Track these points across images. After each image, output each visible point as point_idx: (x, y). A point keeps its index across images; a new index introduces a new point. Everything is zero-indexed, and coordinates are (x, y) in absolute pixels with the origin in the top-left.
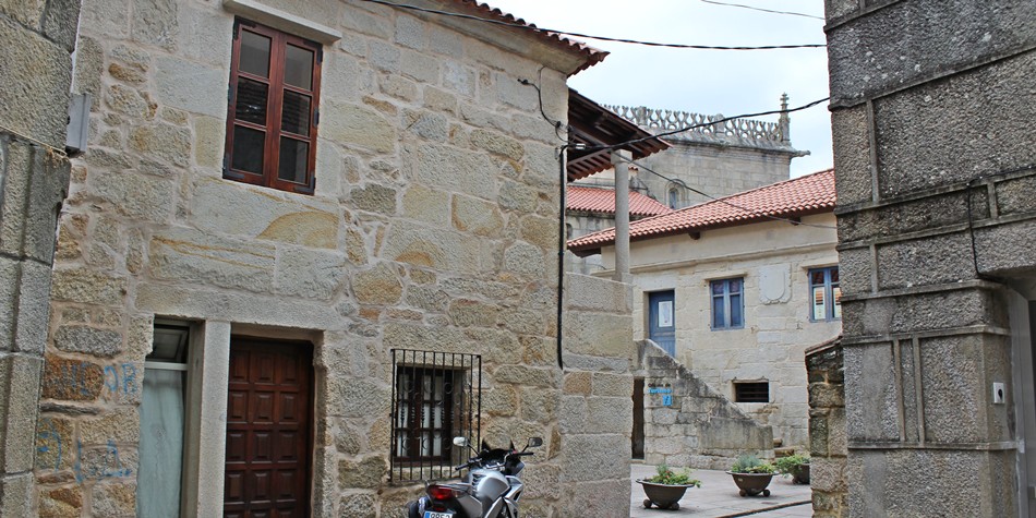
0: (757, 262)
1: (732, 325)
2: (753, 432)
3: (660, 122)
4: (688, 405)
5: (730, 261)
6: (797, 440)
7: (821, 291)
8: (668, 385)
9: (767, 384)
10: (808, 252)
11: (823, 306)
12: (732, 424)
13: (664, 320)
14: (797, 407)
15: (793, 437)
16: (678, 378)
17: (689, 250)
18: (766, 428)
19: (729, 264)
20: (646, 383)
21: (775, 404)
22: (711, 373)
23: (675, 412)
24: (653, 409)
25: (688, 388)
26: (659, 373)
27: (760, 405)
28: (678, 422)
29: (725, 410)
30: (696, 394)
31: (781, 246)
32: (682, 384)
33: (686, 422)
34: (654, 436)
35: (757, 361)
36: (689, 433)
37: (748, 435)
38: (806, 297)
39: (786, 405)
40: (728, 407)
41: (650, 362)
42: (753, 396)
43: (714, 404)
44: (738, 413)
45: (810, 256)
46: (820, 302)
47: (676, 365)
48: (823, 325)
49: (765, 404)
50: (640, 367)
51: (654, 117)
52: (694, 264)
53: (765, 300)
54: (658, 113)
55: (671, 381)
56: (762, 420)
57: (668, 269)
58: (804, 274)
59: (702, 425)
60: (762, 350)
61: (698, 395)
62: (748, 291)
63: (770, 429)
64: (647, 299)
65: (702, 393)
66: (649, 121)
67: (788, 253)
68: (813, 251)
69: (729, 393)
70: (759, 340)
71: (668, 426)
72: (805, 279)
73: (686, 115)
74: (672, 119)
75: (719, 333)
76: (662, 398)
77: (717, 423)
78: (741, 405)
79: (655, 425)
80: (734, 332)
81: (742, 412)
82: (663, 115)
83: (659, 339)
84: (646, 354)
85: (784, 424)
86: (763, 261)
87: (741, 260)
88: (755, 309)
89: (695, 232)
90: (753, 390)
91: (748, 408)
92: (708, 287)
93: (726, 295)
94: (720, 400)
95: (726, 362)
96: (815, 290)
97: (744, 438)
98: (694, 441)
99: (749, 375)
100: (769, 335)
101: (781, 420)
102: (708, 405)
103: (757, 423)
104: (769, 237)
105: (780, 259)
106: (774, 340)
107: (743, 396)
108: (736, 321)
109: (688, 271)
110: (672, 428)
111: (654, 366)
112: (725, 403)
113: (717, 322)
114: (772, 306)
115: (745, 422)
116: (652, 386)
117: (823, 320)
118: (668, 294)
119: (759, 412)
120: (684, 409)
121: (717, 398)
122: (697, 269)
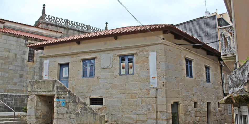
0: (101, 53)
1: (90, 76)
2: (97, 117)
3: (72, 24)
4: (71, 106)
5: (91, 52)
6: (113, 120)
7: (124, 64)
8: (64, 98)
9: (102, 99)
10: (120, 49)
11: (125, 69)
12: (89, 114)
13: (65, 75)
14: (113, 107)
15: (112, 119)
16: (68, 95)
17: (76, 48)
18: (103, 116)
19: (90, 54)
20: (55, 97)
21: (105, 106)
22: (81, 94)
23: (66, 109)
24: (57, 107)
25: (72, 99)
26: (60, 93)
27: (100, 106)
28: (67, 113)
29: (86, 108)
30: (74, 102)
31: (109, 47)
32: (69, 97)
33: (70, 113)
34: (57, 118)
35: (99, 90)
36: (71, 117)
37: (95, 118)
38: (118, 66)
39: (109, 106)
40: (87, 107)
41: (57, 89)
42: (96, 103)
43: (82, 106)
44: (91, 109)
45: (120, 51)
46: (123, 68)
47: (67, 90)
48: (124, 77)
49: (101, 106)
50: (53, 90)
51: (70, 23)
52: (77, 53)
53: (103, 67)
54: (72, 22)
55: (65, 96)
56: (100, 112)
57: (67, 55)
58: (118, 57)
59: (77, 114)
60: (101, 85)
61: (75, 102)
62: (96, 63)
63: (104, 116)
64: (59, 66)
65: (77, 101)
66: (69, 24)
67: (112, 50)
68: (122, 49)
69: (88, 102)
70: (100, 82)
71: (63, 114)
72: (119, 59)
73: (80, 24)
74: (76, 24)
75: (85, 79)
76: (61, 103)
77: (83, 113)
78: (92, 106)
79: (58, 114)
80: (91, 79)
81: (93, 109)
82: (73, 23)
83: (63, 81)
84: (56, 86)
85: (108, 114)
86: (102, 53)
87: (95, 52)
88: (99, 70)
89: (78, 41)
90: (96, 101)
91: (95, 107)
92: (82, 62)
93: (88, 65)
94: (85, 104)
95: (87, 90)
96: (122, 63)
97: (94, 120)
98: (73, 120)
99: (96, 95)
100: (104, 80)
101: (107, 112)
102: (80, 106)
103: (99, 114)
104: (105, 44)
105: (109, 52)
106: (105, 82)
107: (93, 103)
108: (92, 75)
109: (75, 56)
110: (65, 115)
111: (59, 90)
112: (86, 105)
113: (84, 75)
114: (105, 69)
115: (94, 113)
116: (58, 98)
117: (124, 75)
118: (67, 65)
119: (99, 109)
120: (70, 107)
121: (83, 103)
122: (78, 55)
